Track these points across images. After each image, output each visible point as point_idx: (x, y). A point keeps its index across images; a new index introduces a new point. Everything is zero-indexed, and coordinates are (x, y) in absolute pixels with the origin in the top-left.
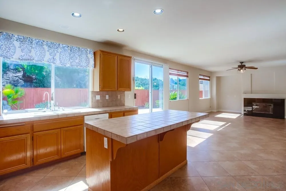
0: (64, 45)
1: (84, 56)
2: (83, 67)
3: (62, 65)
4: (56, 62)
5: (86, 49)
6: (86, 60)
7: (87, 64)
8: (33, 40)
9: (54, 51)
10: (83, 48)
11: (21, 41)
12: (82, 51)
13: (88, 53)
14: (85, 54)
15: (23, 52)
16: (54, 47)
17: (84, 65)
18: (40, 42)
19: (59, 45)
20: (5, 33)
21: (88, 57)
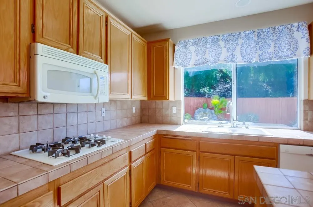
0: (248, 32)
1: (285, 39)
2: (284, 59)
3: (245, 62)
4: (236, 59)
5: (289, 24)
6: (289, 45)
7: (293, 52)
8: (208, 38)
9: (232, 44)
10: (282, 26)
11: (196, 44)
12: (279, 31)
13: (293, 31)
14: (288, 35)
15: (198, 56)
16: (232, 39)
17: (285, 54)
18: (215, 38)
19: (239, 35)
20: (182, 41)
21: (293, 38)
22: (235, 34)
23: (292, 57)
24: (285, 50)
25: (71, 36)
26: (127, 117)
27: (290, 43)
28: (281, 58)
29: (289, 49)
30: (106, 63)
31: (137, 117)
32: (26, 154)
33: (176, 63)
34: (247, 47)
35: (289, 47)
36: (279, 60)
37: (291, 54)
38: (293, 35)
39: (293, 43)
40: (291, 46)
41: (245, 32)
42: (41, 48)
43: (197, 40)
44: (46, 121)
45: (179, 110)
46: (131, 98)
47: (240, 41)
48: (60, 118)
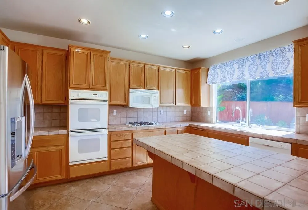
0: (252, 56)
1: (279, 59)
2: (280, 74)
3: (252, 78)
4: (245, 77)
5: (282, 47)
6: (282, 64)
7: (285, 69)
8: (227, 63)
9: (243, 66)
10: (277, 49)
11: (221, 68)
12: (275, 53)
13: (286, 52)
14: (281, 56)
15: (221, 76)
16: (242, 62)
17: (280, 71)
18: (232, 63)
19: (247, 59)
20: (213, 66)
21: (286, 58)
22: (244, 59)
23: (284, 73)
24: (280, 68)
25: (141, 82)
26: (179, 116)
27: (282, 62)
28: (277, 74)
29: (282, 67)
30: (159, 90)
31: (188, 117)
32: (128, 124)
33: (208, 82)
34: (253, 67)
35: (282, 65)
36: (276, 76)
37: (284, 71)
38: (286, 55)
39: (285, 62)
40: (284, 65)
41: (251, 56)
42: (131, 90)
43: (221, 65)
44: (135, 114)
45: (212, 113)
46: (175, 105)
47: (248, 63)
48: (140, 114)
